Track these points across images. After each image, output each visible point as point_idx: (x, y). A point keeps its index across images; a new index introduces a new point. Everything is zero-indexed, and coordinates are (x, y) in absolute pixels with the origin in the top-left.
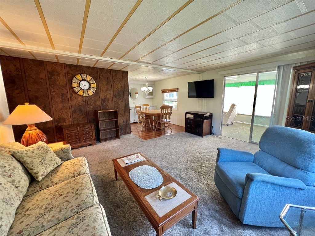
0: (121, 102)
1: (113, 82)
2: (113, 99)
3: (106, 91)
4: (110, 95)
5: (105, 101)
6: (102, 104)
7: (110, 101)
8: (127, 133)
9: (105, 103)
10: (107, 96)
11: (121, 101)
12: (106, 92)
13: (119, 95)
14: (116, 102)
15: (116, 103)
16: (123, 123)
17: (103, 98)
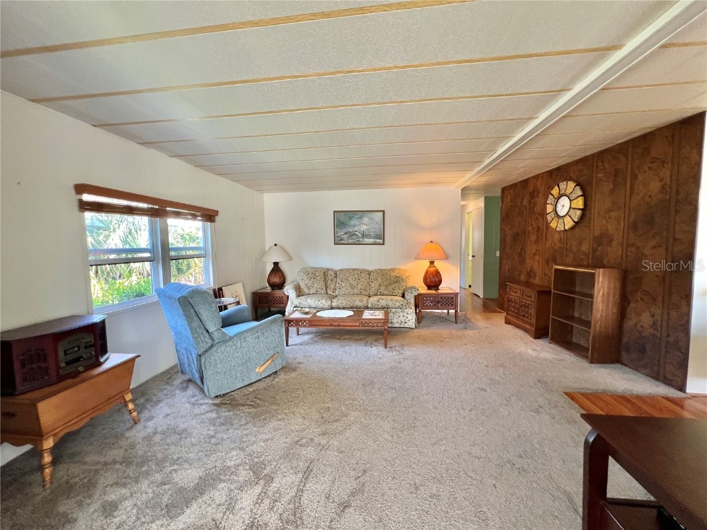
0: (654, 247)
1: (634, 177)
2: (625, 237)
3: (609, 211)
4: (619, 223)
5: (600, 244)
6: (594, 251)
7: (614, 243)
8: (665, 377)
9: (600, 248)
10: (609, 227)
11: (652, 243)
12: (607, 216)
13: (650, 221)
14: (632, 245)
15: (633, 249)
16: (652, 331)
17: (597, 233)
